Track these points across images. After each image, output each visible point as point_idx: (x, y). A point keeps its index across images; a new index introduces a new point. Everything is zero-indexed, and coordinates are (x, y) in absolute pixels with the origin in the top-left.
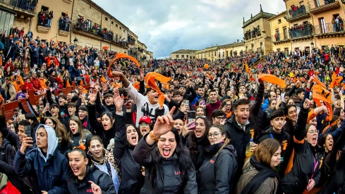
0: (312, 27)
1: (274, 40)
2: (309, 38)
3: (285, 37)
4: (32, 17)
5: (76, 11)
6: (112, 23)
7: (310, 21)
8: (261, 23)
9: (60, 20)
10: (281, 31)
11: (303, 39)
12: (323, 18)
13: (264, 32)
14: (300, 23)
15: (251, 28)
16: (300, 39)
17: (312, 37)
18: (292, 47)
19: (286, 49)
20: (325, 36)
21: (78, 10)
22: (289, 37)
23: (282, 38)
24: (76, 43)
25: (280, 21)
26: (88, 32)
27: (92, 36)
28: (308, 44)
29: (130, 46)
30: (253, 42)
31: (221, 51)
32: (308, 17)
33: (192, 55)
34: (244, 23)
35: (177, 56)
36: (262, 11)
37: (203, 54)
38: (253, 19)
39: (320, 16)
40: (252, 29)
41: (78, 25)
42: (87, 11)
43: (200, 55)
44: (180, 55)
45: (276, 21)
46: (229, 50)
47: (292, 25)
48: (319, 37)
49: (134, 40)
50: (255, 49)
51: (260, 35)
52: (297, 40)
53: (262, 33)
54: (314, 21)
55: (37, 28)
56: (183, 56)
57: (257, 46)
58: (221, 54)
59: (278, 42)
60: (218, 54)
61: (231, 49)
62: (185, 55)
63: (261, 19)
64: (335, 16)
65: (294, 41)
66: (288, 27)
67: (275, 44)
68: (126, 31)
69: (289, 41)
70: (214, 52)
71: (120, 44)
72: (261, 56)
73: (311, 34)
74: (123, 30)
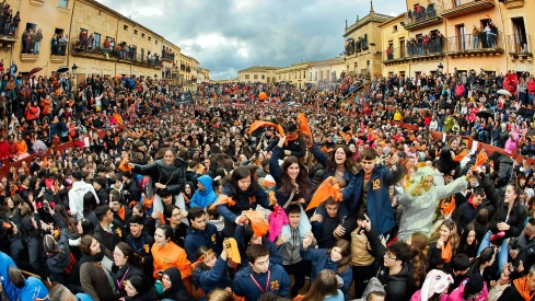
0: (442, 40)
1: (385, 58)
2: (437, 57)
3: (402, 54)
4: (12, 43)
5: (77, 22)
6: (136, 31)
7: (441, 29)
8: (369, 30)
9: (53, 41)
10: (396, 45)
11: (427, 59)
12: (462, 26)
13: (373, 45)
14: (426, 32)
15: (356, 36)
16: (423, 59)
17: (443, 56)
18: (410, 71)
19: (402, 73)
20: (464, 55)
21: (81, 20)
22: (407, 55)
23: (397, 56)
25: (396, 27)
26: (94, 52)
28: (433, 66)
29: (165, 64)
30: (357, 60)
31: (313, 71)
32: (439, 22)
33: (271, 74)
34: (346, 29)
35: (247, 77)
36: (372, 11)
37: (287, 75)
38: (359, 24)
39: (459, 22)
40: (357, 40)
41: (78, 44)
42: (94, 20)
43: (283, 75)
44: (252, 75)
45: (390, 28)
46: (325, 69)
47: (413, 35)
48: (453, 56)
49: (173, 55)
50: (358, 71)
51: (367, 48)
52: (418, 59)
53: (370, 47)
54: (447, 30)
55: (21, 57)
56: (256, 77)
57: (362, 65)
58: (314, 74)
59: (391, 62)
60: (308, 75)
61: (328, 68)
62: (260, 75)
63: (370, 24)
64: (485, 23)
65: (414, 60)
66: (407, 39)
67: (386, 64)
68: (159, 42)
69: (408, 61)
70: (302, 72)
71: (149, 64)
72: (365, 82)
73: (441, 50)
74: (153, 40)
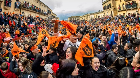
1: (118, 10)
2: (135, 9)
6: (40, 4)
8: (111, 2)
10: (121, 6)
11: (132, 9)
14: (131, 2)
15: (106, 4)
17: (137, 8)
18: (127, 13)
19: (124, 14)
22: (125, 8)
23: (122, 9)
24: (23, 14)
25: (121, 1)
26: (29, 9)
27: (31, 10)
28: (135, 11)
29: (49, 15)
30: (108, 11)
31: (92, 16)
33: (78, 18)
34: (103, 2)
35: (71, 19)
37: (83, 18)
38: (108, 0)
41: (24, 5)
45: (119, 1)
46: (96, 15)
47: (127, 3)
49: (51, 12)
50: (109, 15)
51: (111, 8)
52: (129, 10)
53: (112, 7)
54: (137, 1)
55: (4, 7)
56: (74, 19)
57: (109, 13)
60: (90, 17)
61: (97, 15)
63: (111, 0)
65: (128, 10)
66: (125, 4)
67: (119, 12)
68: (47, 8)
69: (125, 10)
70: (88, 17)
71: (44, 14)
72: (112, 17)
73: (136, 7)
74: (45, 7)
